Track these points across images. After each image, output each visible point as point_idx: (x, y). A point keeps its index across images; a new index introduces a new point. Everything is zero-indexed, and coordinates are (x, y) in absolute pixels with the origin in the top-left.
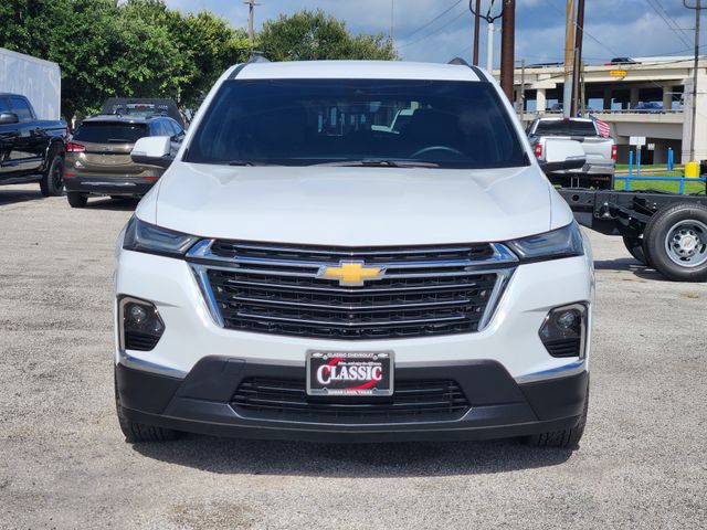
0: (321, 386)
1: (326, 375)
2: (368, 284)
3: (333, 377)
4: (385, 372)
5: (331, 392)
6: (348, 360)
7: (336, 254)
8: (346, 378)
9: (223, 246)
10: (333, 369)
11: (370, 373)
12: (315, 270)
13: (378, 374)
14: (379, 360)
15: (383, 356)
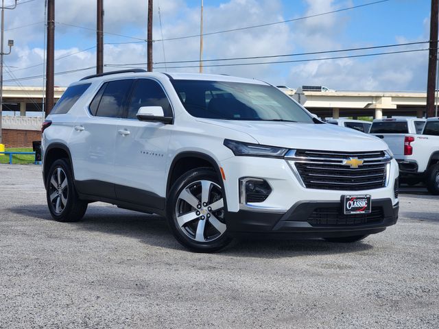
0: (349, 210)
1: (350, 205)
2: (360, 167)
3: (352, 206)
4: (368, 204)
5: (352, 213)
6: (357, 198)
7: (347, 155)
8: (356, 206)
9: (300, 152)
10: (352, 203)
11: (363, 204)
12: (341, 162)
13: (366, 204)
14: (367, 198)
15: (368, 196)
